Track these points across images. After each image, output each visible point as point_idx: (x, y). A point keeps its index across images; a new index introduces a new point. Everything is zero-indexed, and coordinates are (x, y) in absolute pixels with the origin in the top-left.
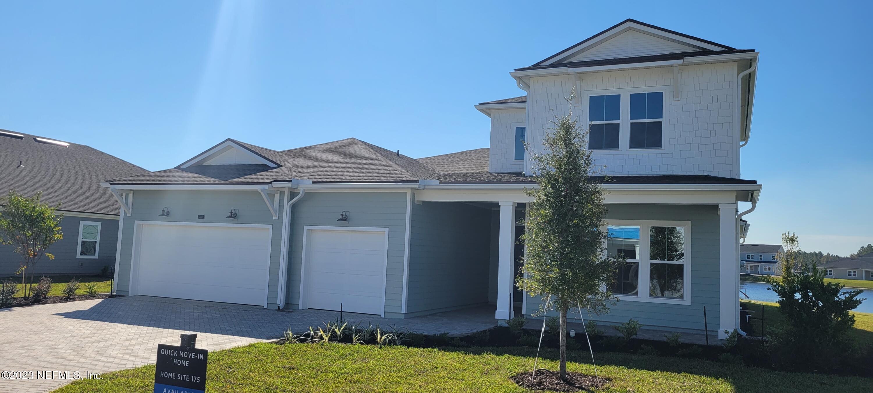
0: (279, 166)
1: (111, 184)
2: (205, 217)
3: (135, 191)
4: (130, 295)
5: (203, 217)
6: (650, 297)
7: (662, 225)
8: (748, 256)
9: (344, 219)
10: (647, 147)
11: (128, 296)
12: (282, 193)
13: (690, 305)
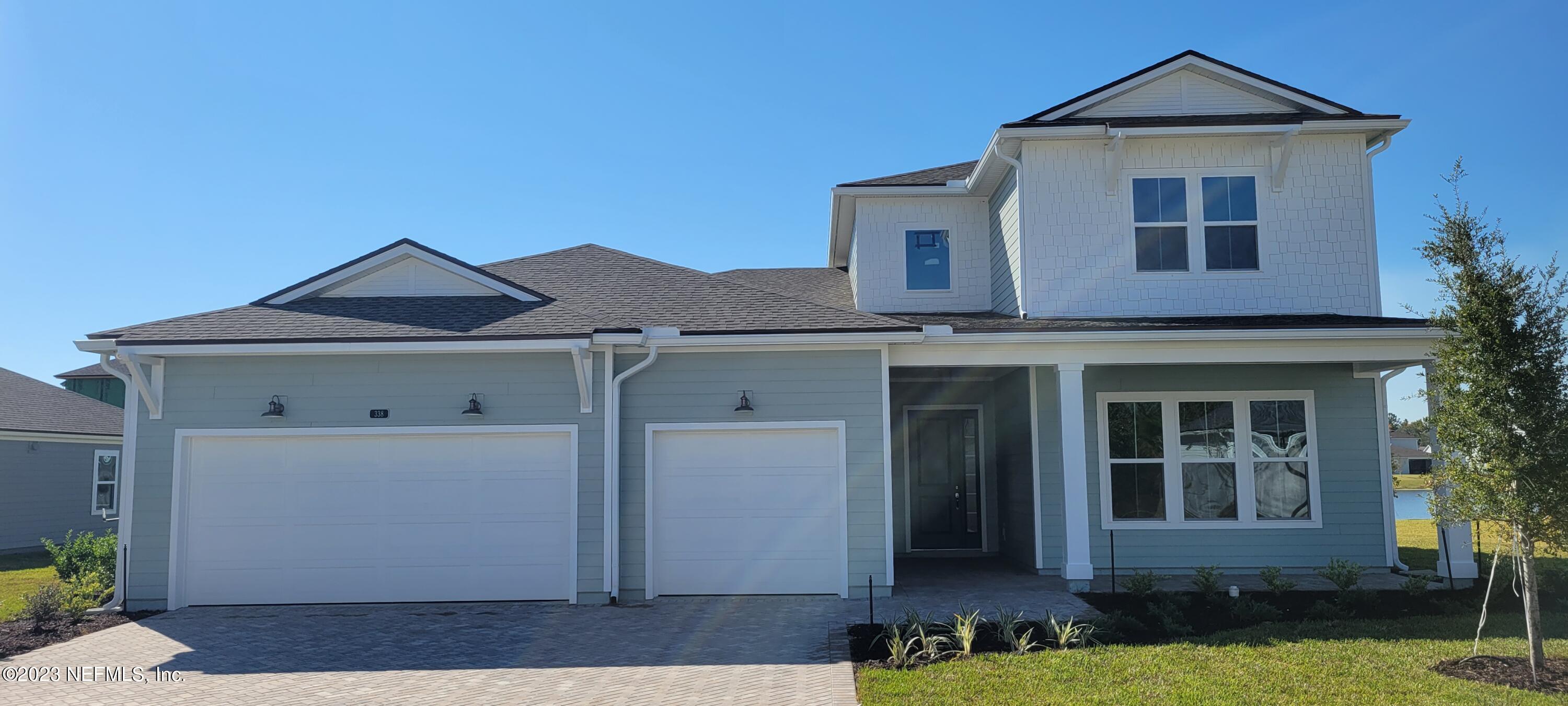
0: (547, 300)
1: (119, 343)
2: (390, 414)
3: (169, 360)
4: (171, 607)
5: (385, 414)
6: (1258, 520)
7: (1269, 398)
9: (745, 406)
10: (1233, 268)
11: (165, 611)
12: (598, 356)
13: (1322, 527)
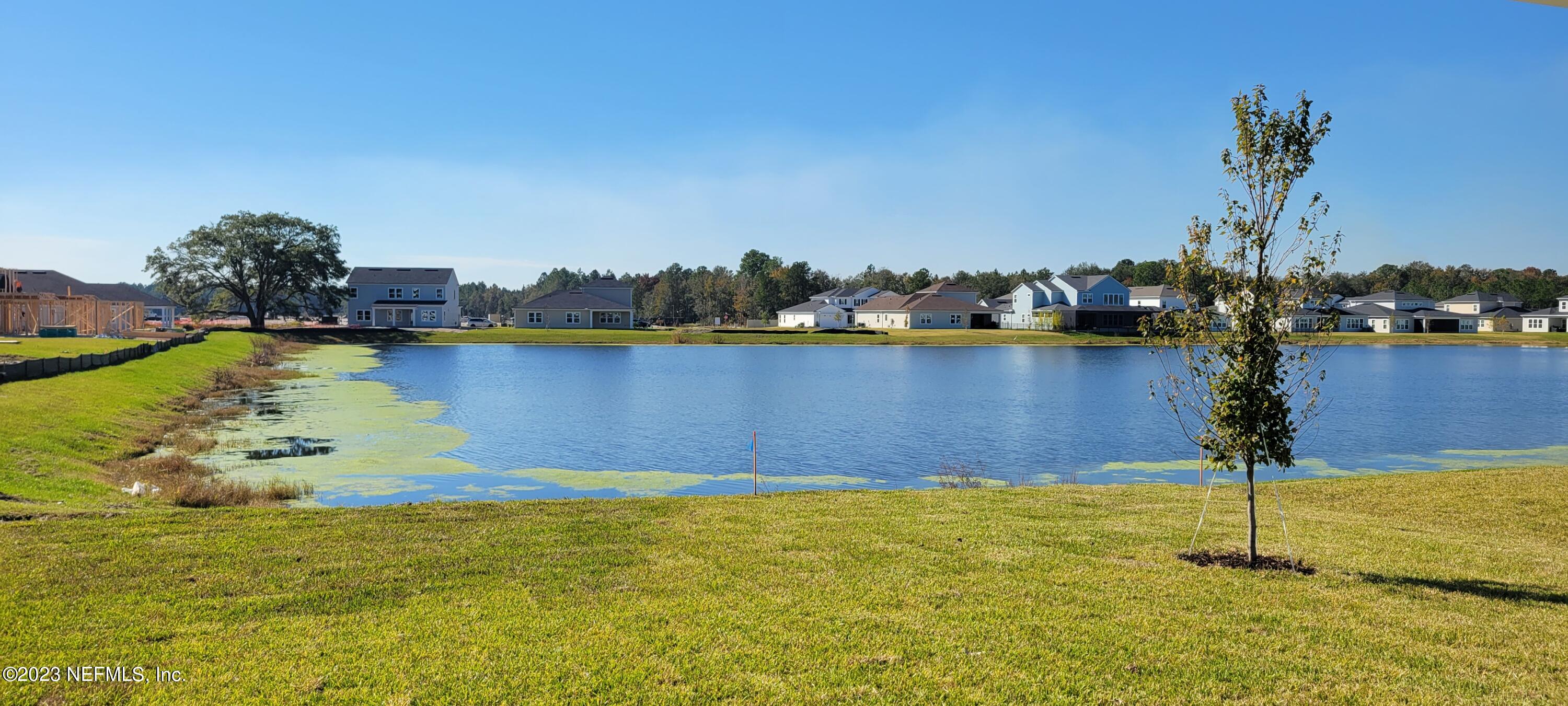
8: (391, 291)
